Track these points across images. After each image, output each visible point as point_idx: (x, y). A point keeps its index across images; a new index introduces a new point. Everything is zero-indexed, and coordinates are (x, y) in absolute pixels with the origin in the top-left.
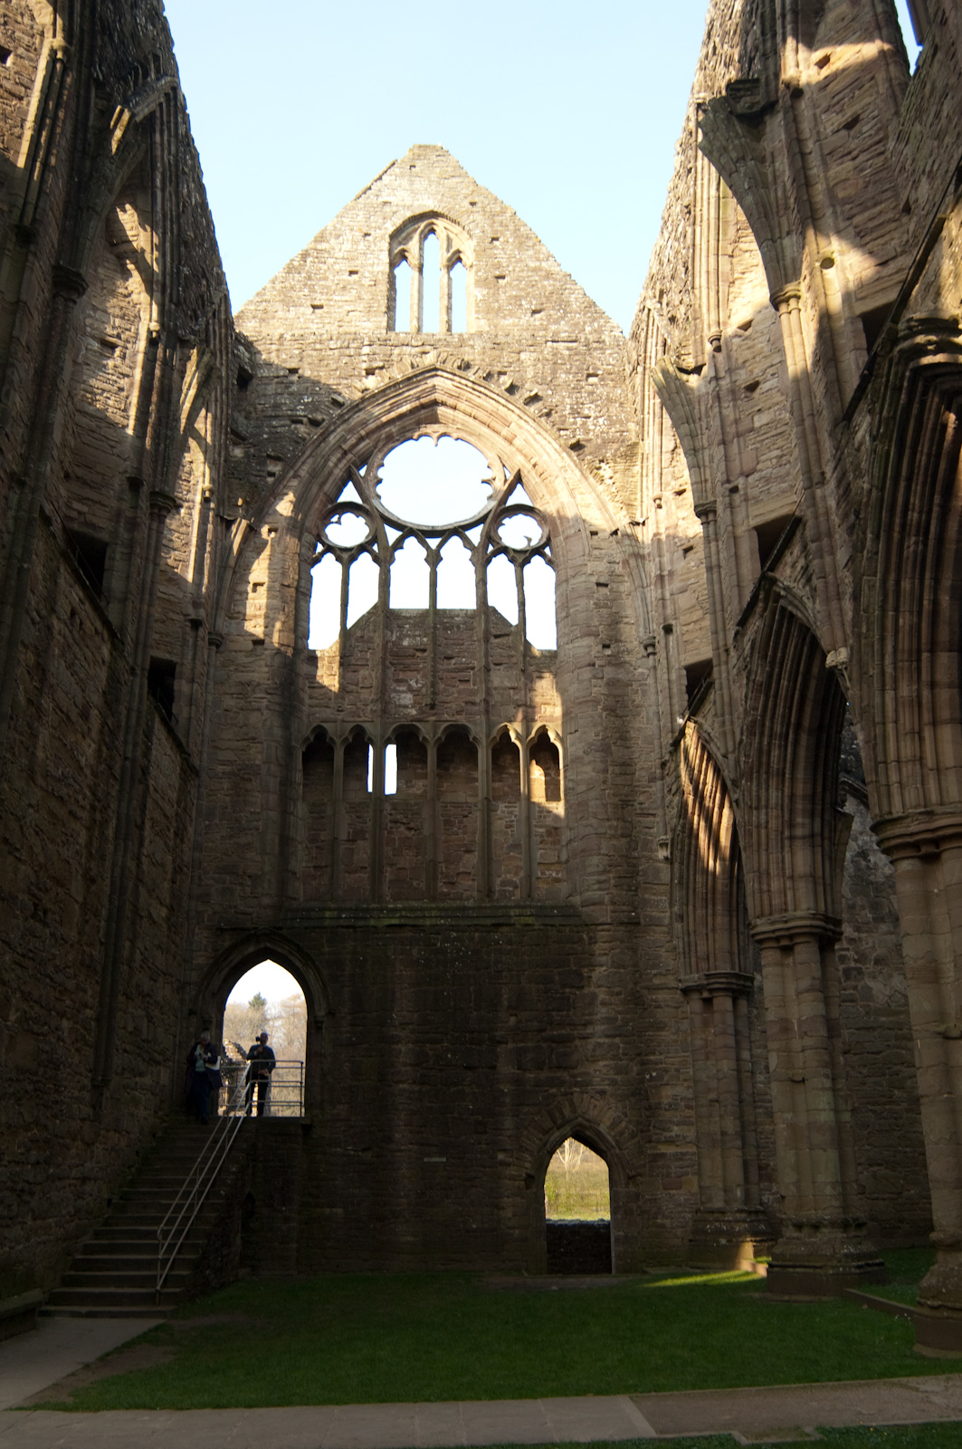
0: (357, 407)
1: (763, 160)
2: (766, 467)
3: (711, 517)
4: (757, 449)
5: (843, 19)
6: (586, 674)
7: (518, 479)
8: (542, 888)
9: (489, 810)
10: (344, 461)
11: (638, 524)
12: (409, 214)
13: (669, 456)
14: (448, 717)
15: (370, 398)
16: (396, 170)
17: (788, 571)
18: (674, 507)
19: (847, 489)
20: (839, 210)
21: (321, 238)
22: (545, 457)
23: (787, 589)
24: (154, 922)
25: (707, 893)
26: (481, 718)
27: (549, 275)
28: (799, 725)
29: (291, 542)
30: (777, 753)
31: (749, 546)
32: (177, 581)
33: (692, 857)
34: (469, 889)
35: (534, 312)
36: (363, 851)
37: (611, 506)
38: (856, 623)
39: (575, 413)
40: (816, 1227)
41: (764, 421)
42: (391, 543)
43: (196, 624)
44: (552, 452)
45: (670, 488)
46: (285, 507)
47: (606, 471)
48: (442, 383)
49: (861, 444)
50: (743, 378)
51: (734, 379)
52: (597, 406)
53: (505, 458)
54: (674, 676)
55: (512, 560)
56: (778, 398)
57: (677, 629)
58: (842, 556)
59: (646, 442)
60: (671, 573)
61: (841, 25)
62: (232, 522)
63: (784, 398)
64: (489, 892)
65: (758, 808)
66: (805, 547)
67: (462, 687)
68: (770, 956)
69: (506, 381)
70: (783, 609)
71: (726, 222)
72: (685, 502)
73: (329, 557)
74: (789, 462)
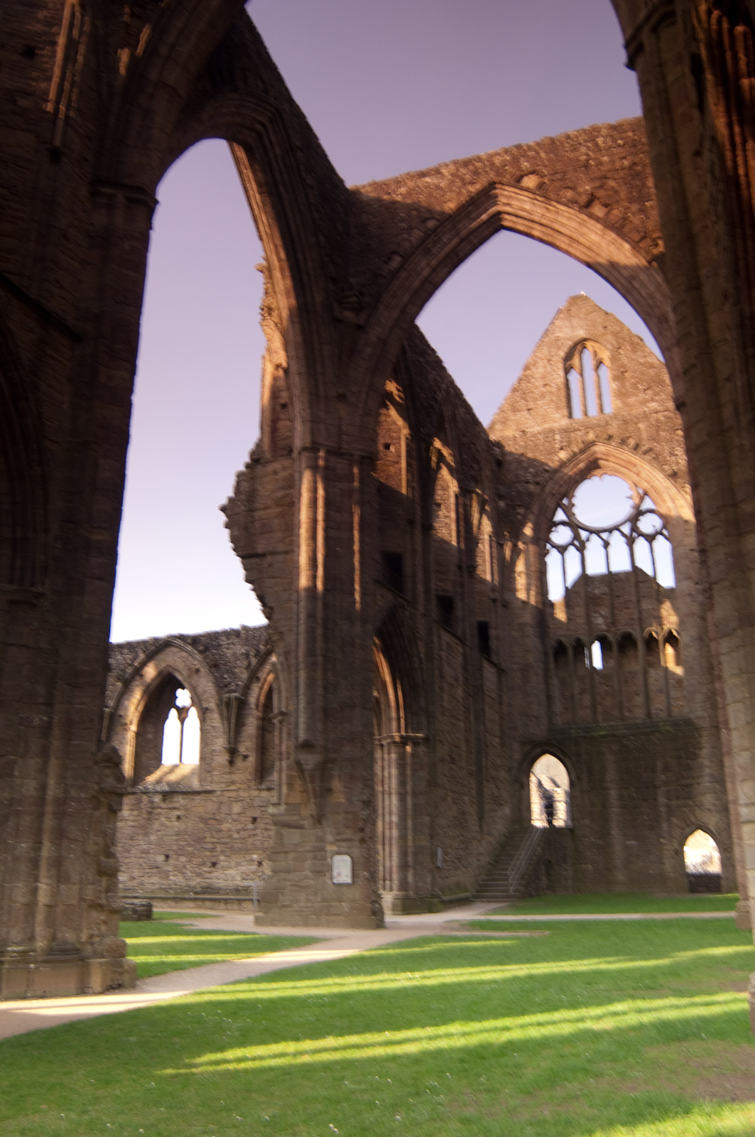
0: (556, 471)
7: (646, 494)
8: (675, 711)
9: (645, 673)
10: (554, 499)
15: (563, 464)
22: (657, 481)
26: (637, 627)
27: (651, 365)
34: (639, 714)
35: (646, 390)
36: (587, 700)
39: (672, 454)
42: (583, 538)
44: (660, 479)
48: (600, 449)
55: (647, 540)
62: (504, 545)
64: (649, 715)
67: (626, 611)
69: (632, 442)
73: (554, 551)
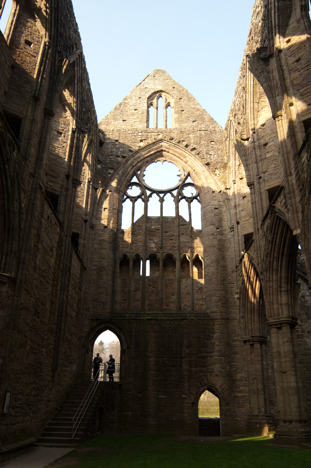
0: (137, 152)
1: (269, 72)
2: (271, 170)
3: (252, 186)
4: (267, 164)
5: (295, 28)
6: (211, 237)
7: (189, 175)
8: (197, 307)
9: (180, 282)
10: (133, 169)
11: (228, 189)
12: (153, 91)
13: (238, 167)
14: (166, 251)
15: (141, 149)
16: (149, 77)
17: (279, 204)
18: (239, 183)
19: (299, 177)
20: (295, 88)
21: (125, 99)
22: (198, 168)
23: (279, 210)
24: (72, 317)
25: (251, 309)
26: (177, 252)
27: (198, 110)
28: (283, 254)
29: (116, 195)
30: (275, 263)
31: (265, 196)
32: (80, 207)
33: (247, 297)
34: (173, 307)
35: (194, 122)
36: (139, 295)
37: (219, 183)
38: (303, 221)
39: (207, 153)
40: (291, 422)
41: (270, 156)
42: (148, 195)
43: (86, 221)
44: (200, 166)
45: (238, 177)
46: (114, 184)
47: (217, 172)
48: (164, 144)
49: (304, 162)
50: (262, 142)
51: (260, 142)
52: (214, 151)
53: (184, 168)
54: (240, 238)
55: (187, 201)
56: (274, 148)
57: (241, 223)
58: (298, 199)
59: (230, 163)
60: (239, 205)
61: (294, 29)
62: (97, 189)
63: (276, 148)
64: (180, 308)
65: (269, 281)
66: (285, 196)
67: (171, 241)
68: (274, 330)
69: (185, 143)
70: (277, 216)
71: (256, 92)
72: (243, 182)
73: (128, 200)
74: (278, 169)
